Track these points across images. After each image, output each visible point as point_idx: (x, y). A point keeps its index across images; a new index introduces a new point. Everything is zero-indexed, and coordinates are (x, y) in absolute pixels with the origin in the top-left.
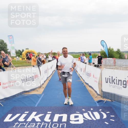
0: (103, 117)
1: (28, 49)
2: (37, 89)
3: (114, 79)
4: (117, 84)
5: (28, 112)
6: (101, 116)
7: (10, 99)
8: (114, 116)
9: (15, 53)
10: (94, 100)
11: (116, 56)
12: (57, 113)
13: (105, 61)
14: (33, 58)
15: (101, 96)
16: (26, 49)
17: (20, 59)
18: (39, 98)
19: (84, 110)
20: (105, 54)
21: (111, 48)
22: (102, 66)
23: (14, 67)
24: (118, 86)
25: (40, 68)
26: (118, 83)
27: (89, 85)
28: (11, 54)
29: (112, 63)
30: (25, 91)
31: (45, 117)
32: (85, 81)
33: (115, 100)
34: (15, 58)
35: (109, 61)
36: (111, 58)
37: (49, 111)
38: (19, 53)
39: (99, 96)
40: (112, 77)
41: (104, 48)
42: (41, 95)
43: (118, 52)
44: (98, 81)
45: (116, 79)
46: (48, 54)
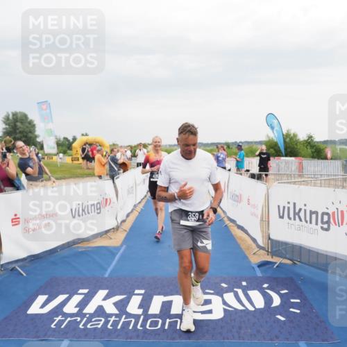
0: (272, 303)
1: (86, 135)
2: (108, 234)
3: (300, 210)
4: (306, 222)
5: (86, 291)
6: (268, 300)
7: (41, 258)
8: (298, 301)
9: (56, 146)
10: (250, 262)
11: (303, 153)
12: (159, 294)
13: (278, 165)
14: (98, 156)
15: (268, 251)
16: (83, 135)
17: (68, 160)
18: (114, 255)
19: (224, 285)
20: (276, 148)
21: (292, 132)
22: (269, 177)
23: (53, 179)
24: (311, 226)
25: (116, 181)
26: (308, 219)
27: (238, 223)
28: (45, 147)
29: (293, 169)
30: (79, 239)
31: (128, 302)
32: (229, 215)
33: (303, 261)
34: (55, 158)
35: (286, 164)
36: (291, 156)
37: (139, 289)
38: (65, 146)
39: (262, 251)
40: (295, 204)
41: (275, 132)
42: (118, 249)
43: (309, 143)
44: (259, 213)
45: (303, 208)
46: (135, 147)
